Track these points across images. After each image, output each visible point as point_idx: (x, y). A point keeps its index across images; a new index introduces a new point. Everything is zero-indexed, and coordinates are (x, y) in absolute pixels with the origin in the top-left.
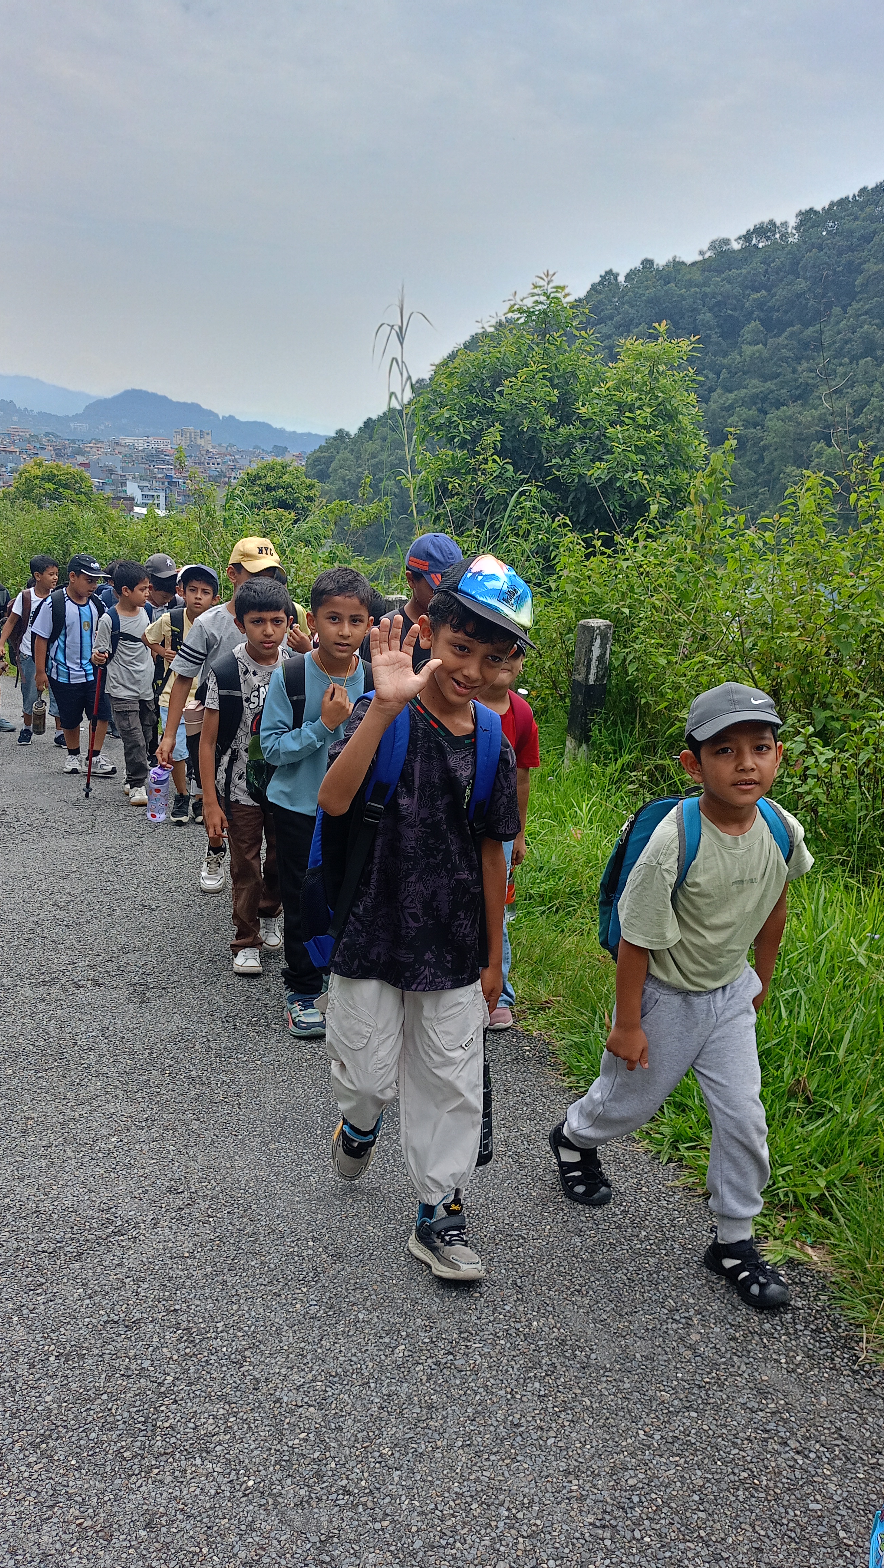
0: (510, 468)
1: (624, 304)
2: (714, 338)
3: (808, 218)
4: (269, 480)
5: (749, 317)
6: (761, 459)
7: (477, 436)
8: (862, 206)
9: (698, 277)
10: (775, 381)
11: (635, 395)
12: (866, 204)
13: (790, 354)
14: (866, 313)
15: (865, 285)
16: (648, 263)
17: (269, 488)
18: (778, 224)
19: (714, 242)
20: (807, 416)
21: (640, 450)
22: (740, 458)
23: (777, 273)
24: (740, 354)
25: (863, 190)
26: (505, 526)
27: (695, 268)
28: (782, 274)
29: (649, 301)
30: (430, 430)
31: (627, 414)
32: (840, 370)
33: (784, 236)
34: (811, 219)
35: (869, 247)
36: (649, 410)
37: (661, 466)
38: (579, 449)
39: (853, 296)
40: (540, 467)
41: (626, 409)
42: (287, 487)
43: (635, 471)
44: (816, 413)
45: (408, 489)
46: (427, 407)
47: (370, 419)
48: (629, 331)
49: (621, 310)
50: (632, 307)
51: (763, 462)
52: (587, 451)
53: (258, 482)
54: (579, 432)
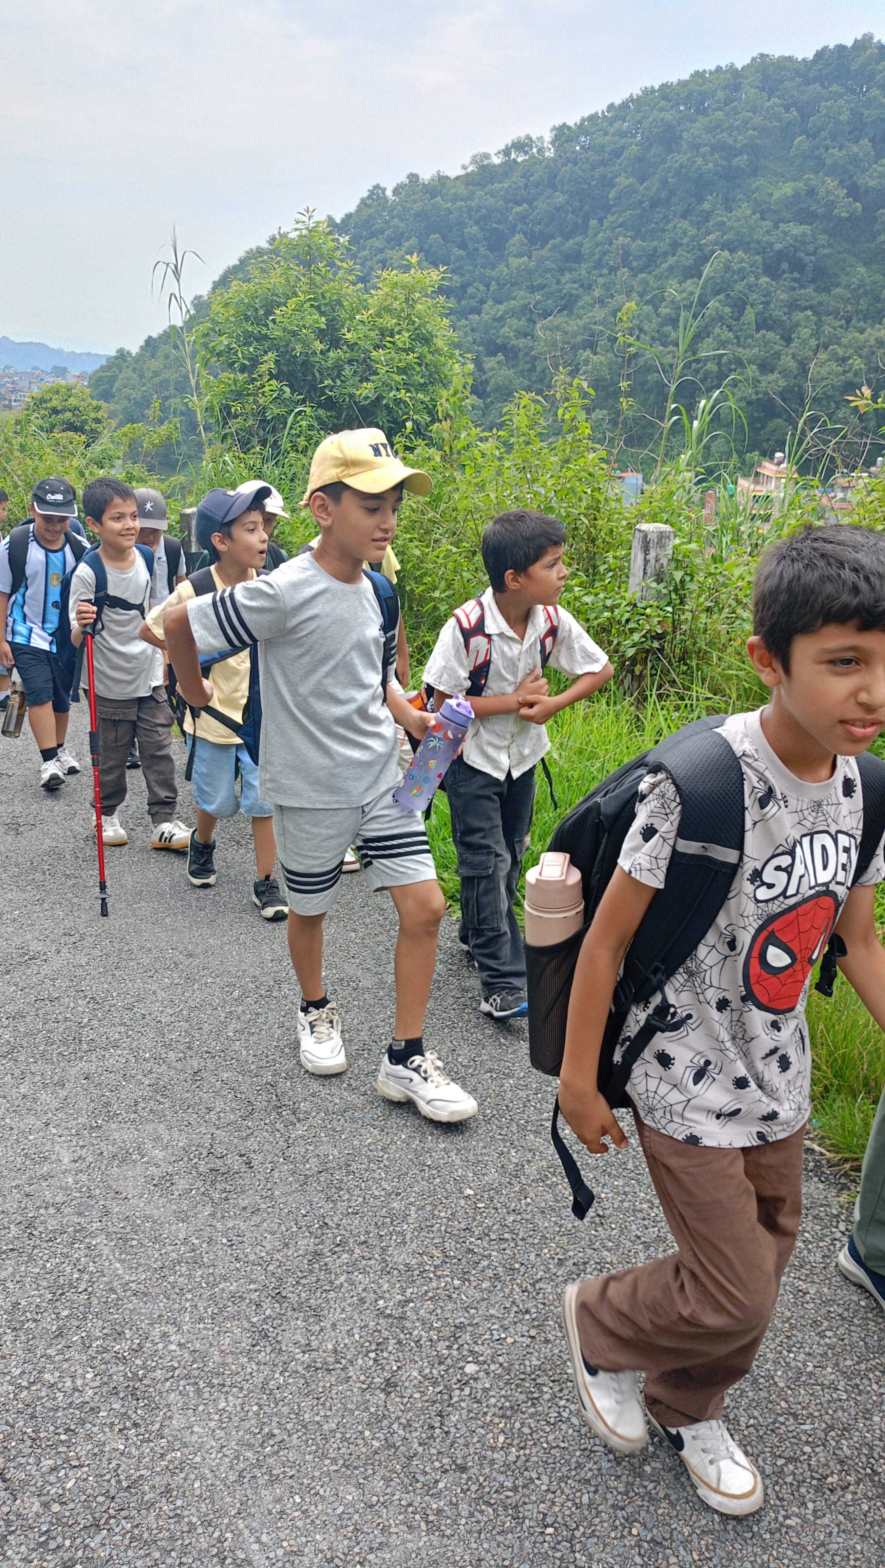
0: (287, 390)
1: (393, 218)
2: (482, 251)
3: (562, 134)
4: (54, 403)
5: (513, 230)
6: (533, 369)
7: (255, 362)
8: (611, 121)
9: (462, 191)
10: (541, 292)
11: (394, 321)
12: (615, 119)
13: (553, 266)
14: (621, 226)
15: (618, 198)
16: (413, 177)
17: (55, 411)
18: (534, 138)
19: (475, 156)
20: (573, 325)
21: (402, 371)
22: (513, 367)
23: (537, 187)
24: (507, 266)
25: (611, 107)
26: (285, 444)
27: (459, 182)
28: (541, 188)
29: (418, 215)
30: (212, 356)
31: (388, 339)
32: (601, 280)
33: (541, 150)
34: (564, 133)
35: (619, 161)
36: (407, 335)
37: (422, 385)
38: (347, 371)
39: (607, 209)
40: (315, 389)
41: (387, 333)
42: (74, 410)
43: (398, 390)
44: (581, 323)
45: (195, 412)
46: (207, 335)
47: (150, 337)
48: (400, 245)
49: (391, 224)
50: (402, 220)
51: (535, 370)
52: (355, 372)
53: (44, 405)
54: (347, 355)
